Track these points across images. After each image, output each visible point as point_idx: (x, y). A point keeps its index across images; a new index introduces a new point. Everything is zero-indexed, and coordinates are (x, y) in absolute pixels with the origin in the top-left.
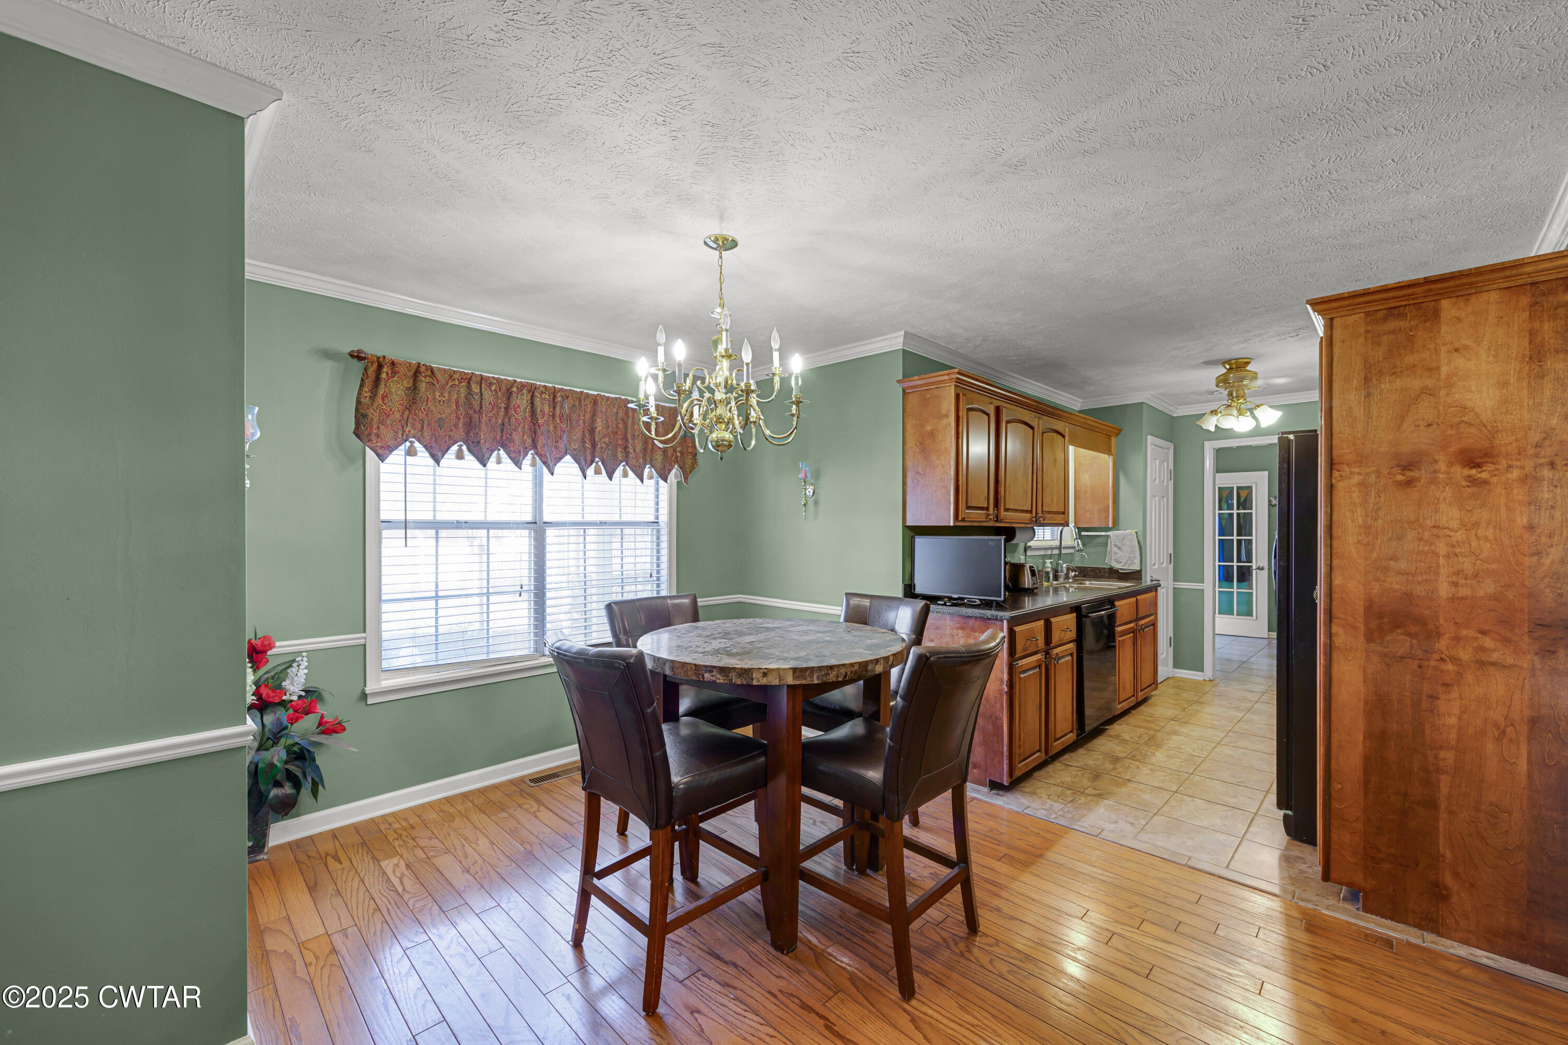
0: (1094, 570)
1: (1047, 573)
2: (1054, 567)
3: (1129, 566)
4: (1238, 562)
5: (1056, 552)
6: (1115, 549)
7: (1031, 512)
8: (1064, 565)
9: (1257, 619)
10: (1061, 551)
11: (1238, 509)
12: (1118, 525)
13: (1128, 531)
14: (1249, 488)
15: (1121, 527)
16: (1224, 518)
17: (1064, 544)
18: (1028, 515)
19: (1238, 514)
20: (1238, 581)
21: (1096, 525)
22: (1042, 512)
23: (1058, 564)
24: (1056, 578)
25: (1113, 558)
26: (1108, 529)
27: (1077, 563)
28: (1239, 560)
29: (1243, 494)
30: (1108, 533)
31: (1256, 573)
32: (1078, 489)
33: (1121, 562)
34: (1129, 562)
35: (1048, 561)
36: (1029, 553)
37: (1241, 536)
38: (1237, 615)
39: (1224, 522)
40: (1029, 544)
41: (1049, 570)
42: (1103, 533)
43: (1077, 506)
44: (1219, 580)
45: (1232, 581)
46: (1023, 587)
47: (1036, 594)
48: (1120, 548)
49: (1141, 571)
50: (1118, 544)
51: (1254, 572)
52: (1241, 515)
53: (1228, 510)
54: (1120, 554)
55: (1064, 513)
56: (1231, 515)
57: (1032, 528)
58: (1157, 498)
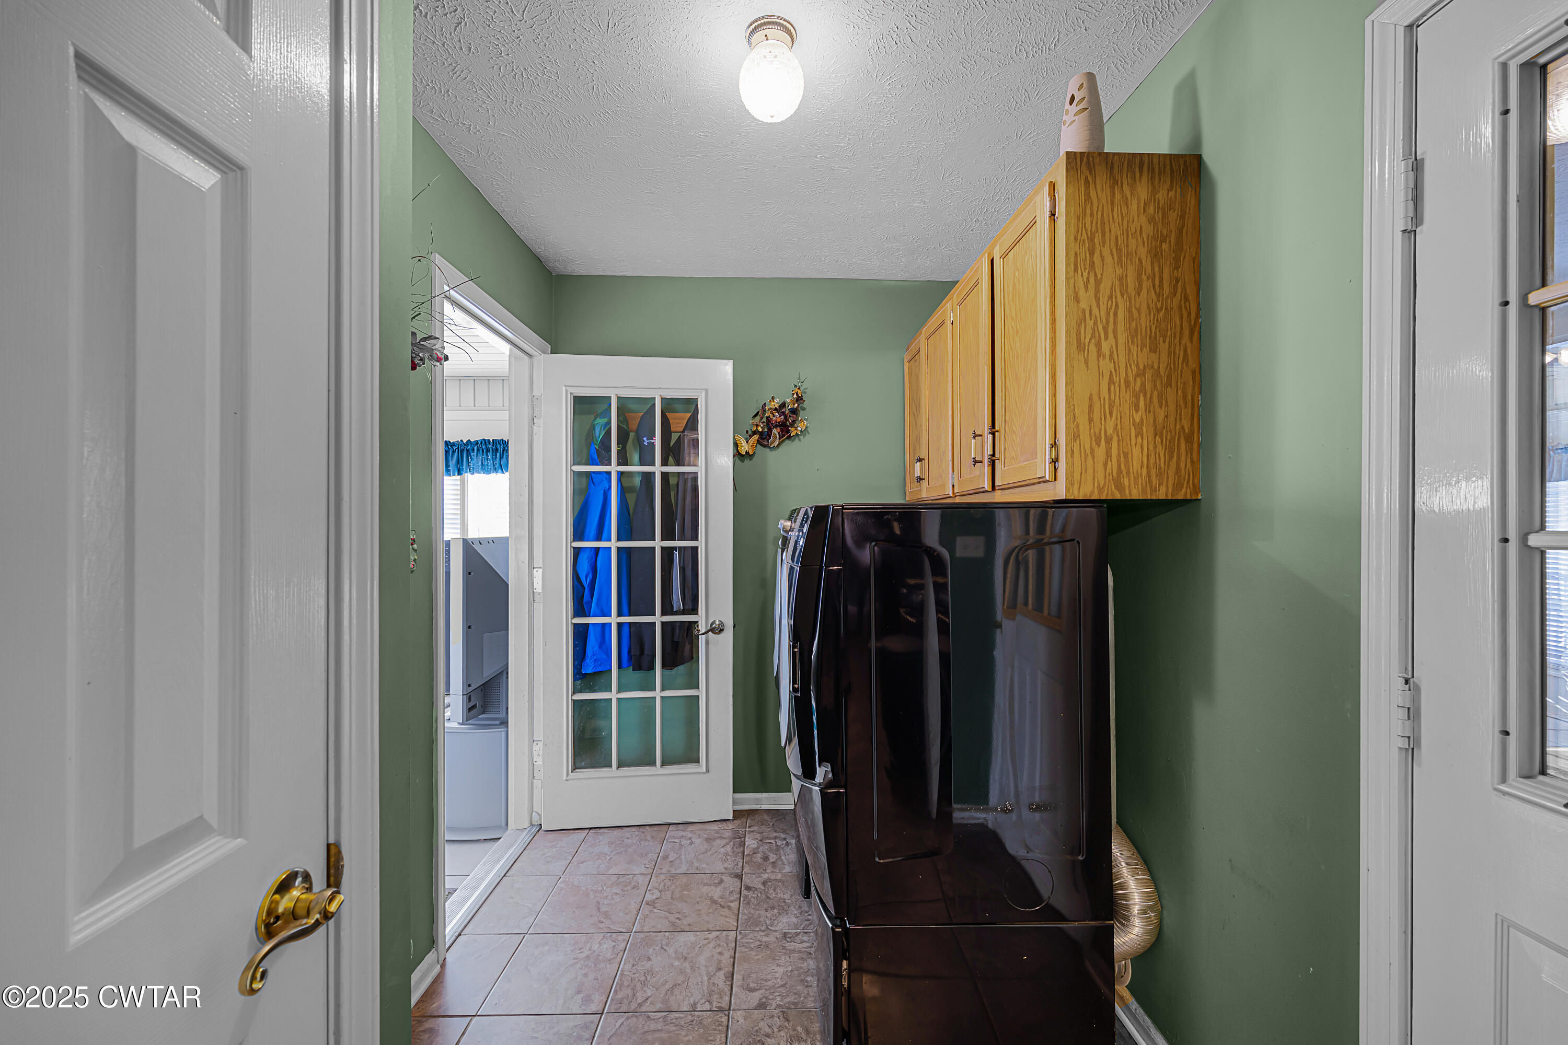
4: (664, 613)
9: (708, 771)
11: (665, 463)
14: (691, 404)
16: (631, 489)
19: (665, 476)
20: (664, 666)
28: (667, 609)
29: (679, 421)
31: (707, 643)
37: (673, 538)
38: (663, 764)
39: (631, 499)
44: (620, 666)
45: (652, 667)
51: (702, 639)
52: (673, 481)
53: (642, 464)
56: (648, 477)
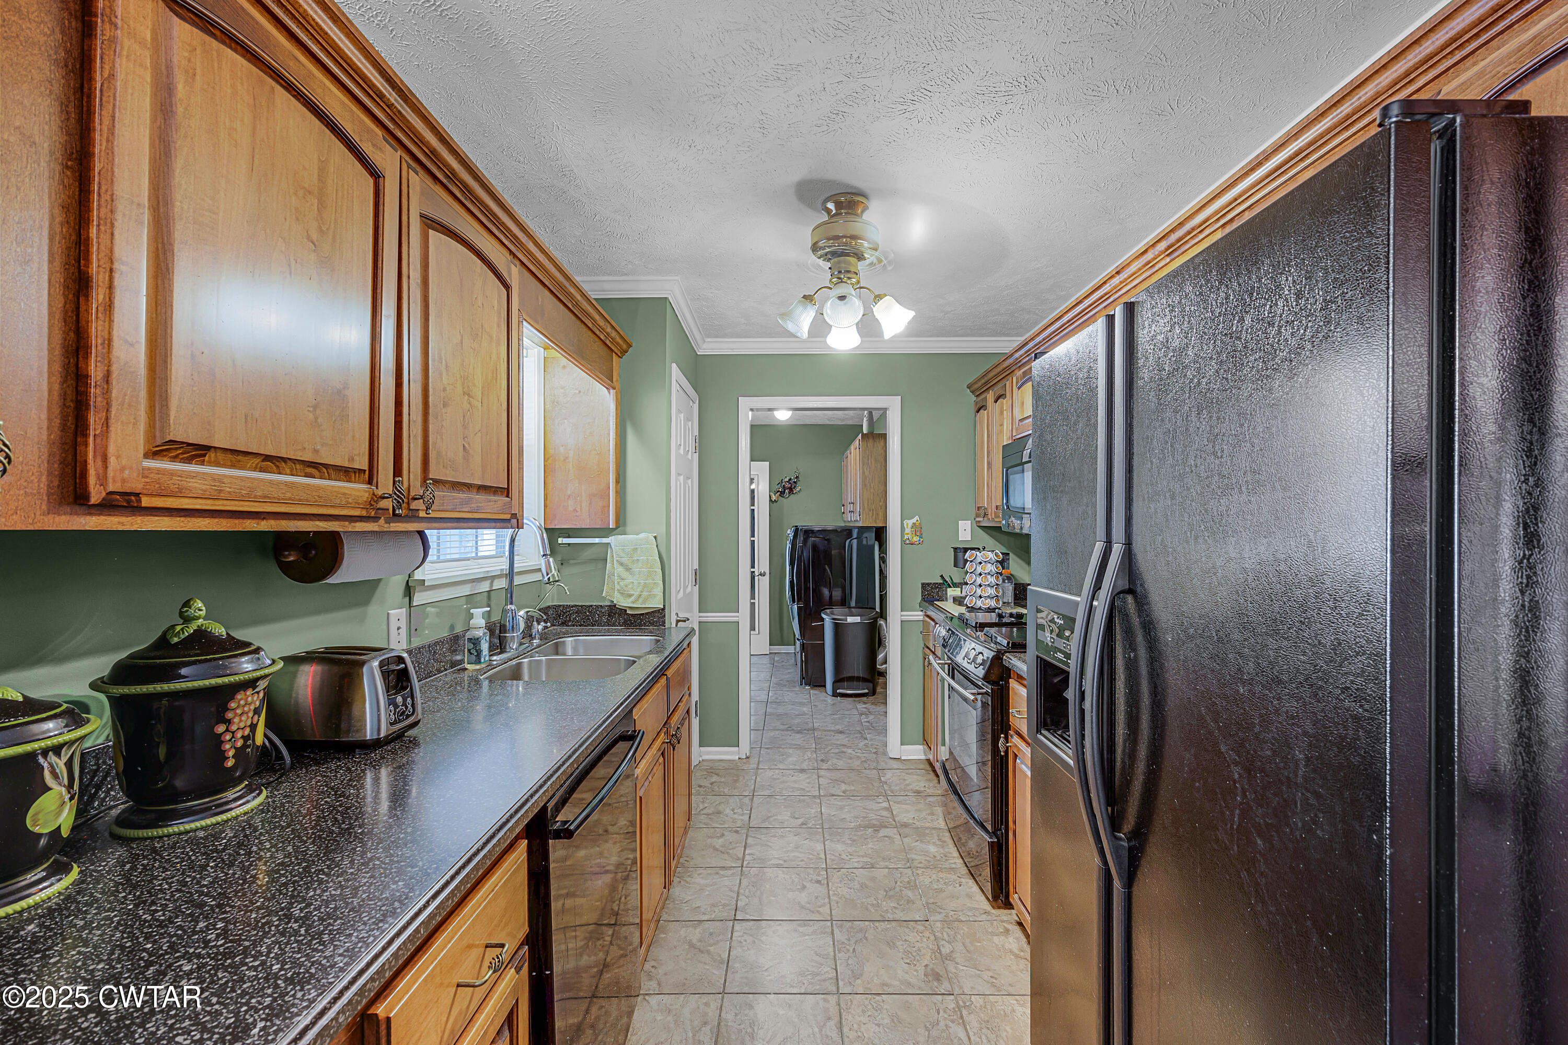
0: (581, 610)
1: (475, 642)
2: (496, 618)
3: (644, 602)
5: (502, 583)
6: (620, 570)
7: (370, 476)
8: (522, 613)
9: (759, 633)
10: (511, 581)
12: (625, 524)
13: (642, 535)
15: (629, 528)
17: (518, 566)
18: (358, 489)
21: (585, 524)
22: (425, 479)
23: (504, 611)
24: (499, 646)
25: (617, 587)
26: (606, 532)
27: (551, 598)
30: (605, 540)
31: (759, 580)
32: (551, 451)
33: (630, 596)
34: (645, 594)
35: (478, 612)
36: (419, 598)
40: (418, 575)
41: (479, 633)
42: (597, 540)
43: (550, 486)
46: (354, 737)
47: (415, 743)
48: (628, 569)
49: (663, 609)
50: (625, 560)
54: (630, 579)
55: (507, 492)
57: (421, 534)
58: (681, 478)
